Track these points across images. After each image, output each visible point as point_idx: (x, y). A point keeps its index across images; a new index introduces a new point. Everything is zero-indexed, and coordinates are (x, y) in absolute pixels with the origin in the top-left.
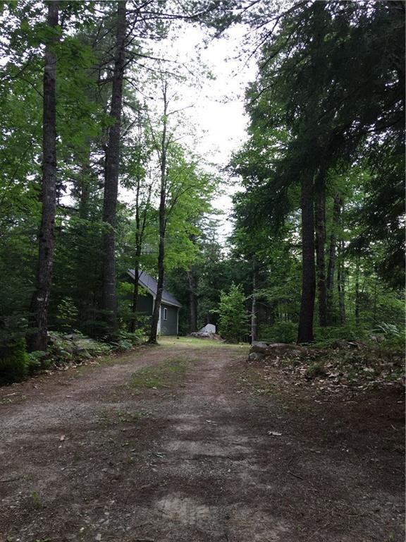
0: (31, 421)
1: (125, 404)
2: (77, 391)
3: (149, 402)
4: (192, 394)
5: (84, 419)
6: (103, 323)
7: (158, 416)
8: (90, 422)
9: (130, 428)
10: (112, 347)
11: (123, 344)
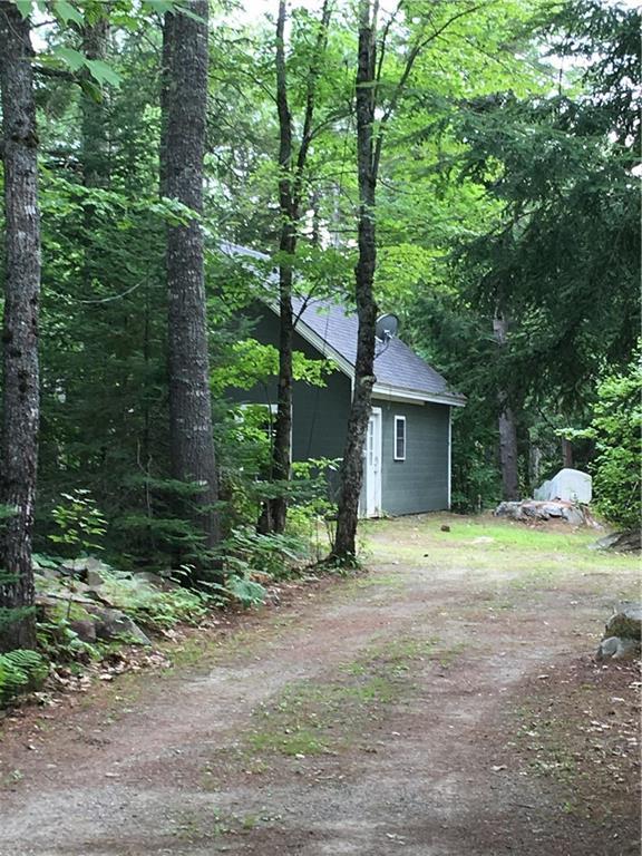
0: (50, 829)
1: (231, 796)
2: (128, 762)
3: (282, 791)
4: (384, 772)
5: (149, 826)
6: (177, 524)
7: (294, 823)
8: (161, 832)
9: (235, 845)
10: (205, 596)
11: (238, 588)
